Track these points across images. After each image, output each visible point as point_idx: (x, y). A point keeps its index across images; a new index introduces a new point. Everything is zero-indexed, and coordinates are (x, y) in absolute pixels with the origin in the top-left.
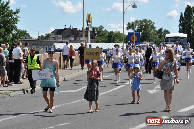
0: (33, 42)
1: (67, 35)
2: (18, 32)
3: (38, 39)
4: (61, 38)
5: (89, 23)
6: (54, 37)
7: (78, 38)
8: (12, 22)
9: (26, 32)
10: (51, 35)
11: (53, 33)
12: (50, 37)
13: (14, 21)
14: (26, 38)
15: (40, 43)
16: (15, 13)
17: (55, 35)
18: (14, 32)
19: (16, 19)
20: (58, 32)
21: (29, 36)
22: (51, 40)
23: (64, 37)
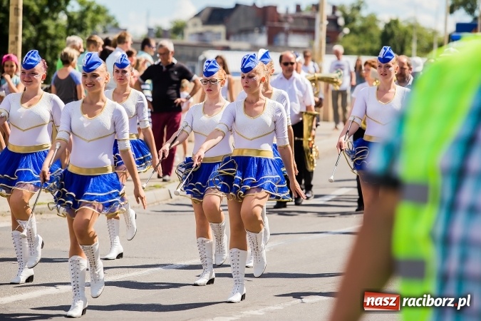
6: (201, 34)
7: (282, 37)
10: (190, 25)
12: (186, 31)
14: (105, 32)
17: (205, 24)
23: (234, 34)
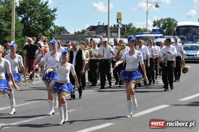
0: (70, 37)
1: (100, 31)
2: (55, 28)
3: (75, 34)
4: (95, 33)
5: (119, 21)
6: (89, 33)
8: (50, 19)
9: (65, 28)
10: (86, 31)
11: (88, 30)
12: (85, 33)
13: (52, 19)
14: (64, 34)
15: (76, 37)
16: (53, 12)
17: (90, 31)
18: (52, 28)
19: (54, 16)
20: (93, 28)
21: (67, 32)
22: (86, 35)
23: (98, 33)
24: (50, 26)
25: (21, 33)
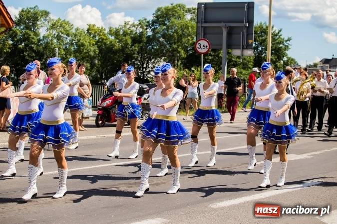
1: (334, 65)
2: (289, 59)
4: (329, 67)
11: (321, 62)
13: (286, 49)
16: (286, 41)
18: (285, 59)
19: (287, 46)
20: (326, 61)
21: (297, 64)
22: (318, 68)
24: (283, 56)
25: (252, 64)
